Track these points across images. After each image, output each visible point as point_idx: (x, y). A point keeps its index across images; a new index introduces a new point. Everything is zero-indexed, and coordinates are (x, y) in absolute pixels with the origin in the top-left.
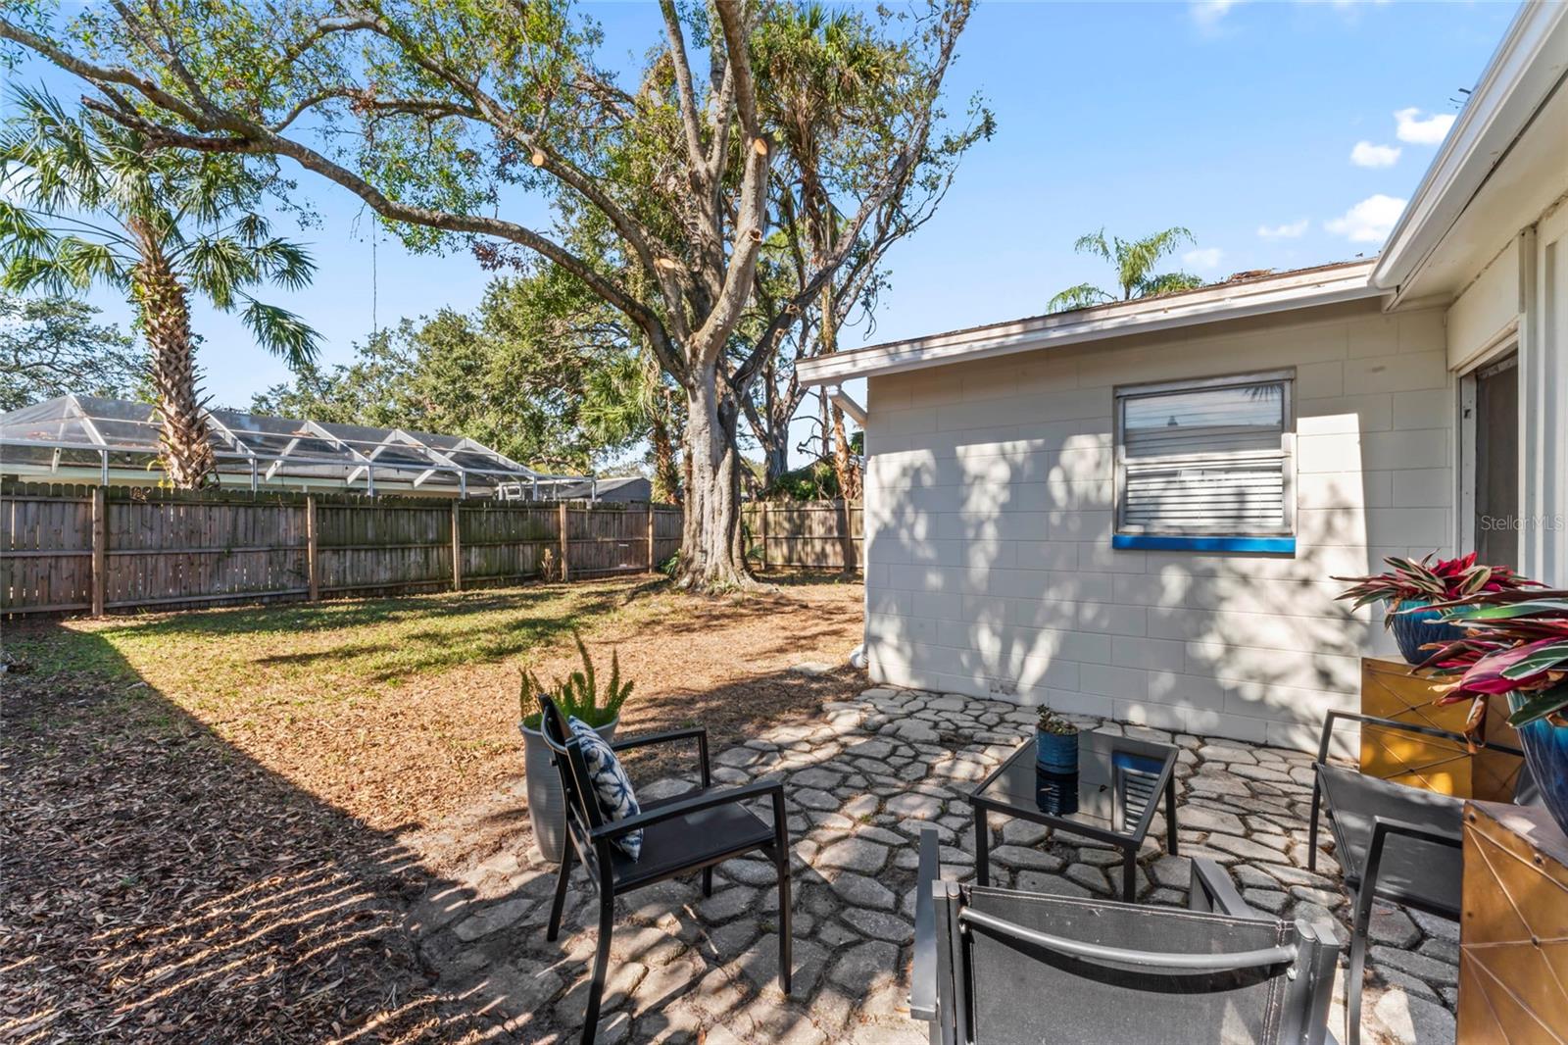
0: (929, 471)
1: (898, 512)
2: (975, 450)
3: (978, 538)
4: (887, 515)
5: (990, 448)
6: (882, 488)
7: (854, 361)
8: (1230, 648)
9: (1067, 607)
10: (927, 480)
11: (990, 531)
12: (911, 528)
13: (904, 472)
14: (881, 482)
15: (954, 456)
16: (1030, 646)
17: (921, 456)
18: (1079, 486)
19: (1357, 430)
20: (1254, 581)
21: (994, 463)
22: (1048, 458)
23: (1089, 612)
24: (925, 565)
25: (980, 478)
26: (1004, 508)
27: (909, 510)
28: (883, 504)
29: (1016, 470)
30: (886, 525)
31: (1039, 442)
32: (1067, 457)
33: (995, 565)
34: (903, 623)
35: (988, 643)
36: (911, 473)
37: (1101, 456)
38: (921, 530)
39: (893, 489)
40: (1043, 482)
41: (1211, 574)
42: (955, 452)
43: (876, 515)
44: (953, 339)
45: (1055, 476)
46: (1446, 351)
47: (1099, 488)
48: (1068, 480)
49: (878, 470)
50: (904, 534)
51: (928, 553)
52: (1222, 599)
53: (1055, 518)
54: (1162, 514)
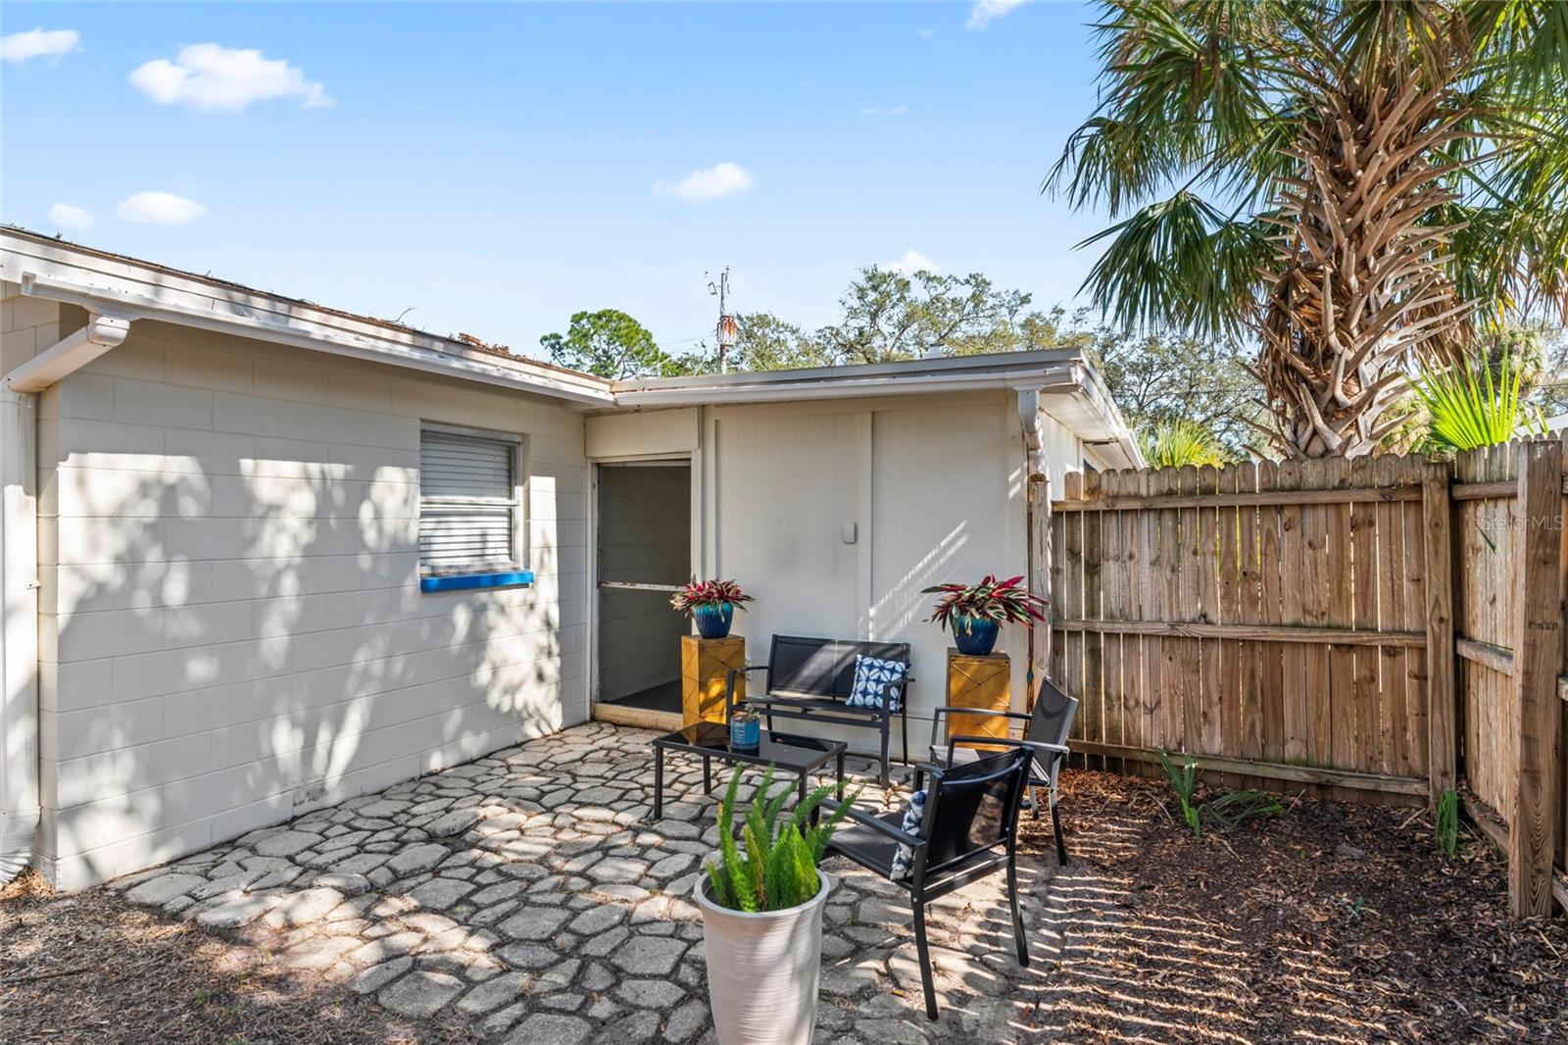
0: (191, 491)
1: (129, 561)
2: (268, 466)
3: (274, 594)
4: (103, 568)
5: (290, 468)
6: (93, 517)
7: (157, 286)
8: (495, 671)
9: (378, 667)
10: (189, 507)
11: (289, 584)
12: (157, 587)
13: (144, 488)
14: (89, 505)
15: (236, 473)
16: (337, 729)
17: (178, 467)
18: (390, 524)
19: (554, 489)
20: (507, 609)
21: (293, 489)
22: (360, 487)
23: (398, 666)
24: (183, 648)
25: (274, 509)
26: (309, 552)
27: (153, 555)
28: (94, 546)
29: (324, 500)
30: (101, 587)
31: (349, 467)
32: (378, 491)
33: (297, 631)
34: (137, 758)
35: (285, 742)
36: (158, 492)
37: (408, 491)
38: (176, 590)
39: (115, 519)
40: (351, 517)
41: (484, 608)
42: (238, 466)
43: (75, 568)
44: (336, 321)
45: (366, 512)
46: (585, 443)
47: (407, 527)
48: (378, 515)
49: (81, 482)
50: (142, 600)
51: (191, 626)
52: (490, 629)
53: (365, 561)
54: (433, 554)
